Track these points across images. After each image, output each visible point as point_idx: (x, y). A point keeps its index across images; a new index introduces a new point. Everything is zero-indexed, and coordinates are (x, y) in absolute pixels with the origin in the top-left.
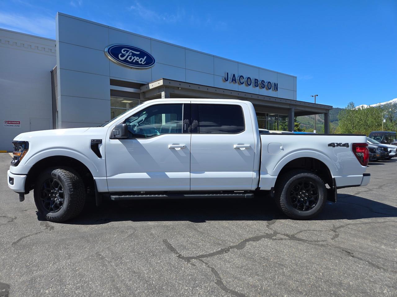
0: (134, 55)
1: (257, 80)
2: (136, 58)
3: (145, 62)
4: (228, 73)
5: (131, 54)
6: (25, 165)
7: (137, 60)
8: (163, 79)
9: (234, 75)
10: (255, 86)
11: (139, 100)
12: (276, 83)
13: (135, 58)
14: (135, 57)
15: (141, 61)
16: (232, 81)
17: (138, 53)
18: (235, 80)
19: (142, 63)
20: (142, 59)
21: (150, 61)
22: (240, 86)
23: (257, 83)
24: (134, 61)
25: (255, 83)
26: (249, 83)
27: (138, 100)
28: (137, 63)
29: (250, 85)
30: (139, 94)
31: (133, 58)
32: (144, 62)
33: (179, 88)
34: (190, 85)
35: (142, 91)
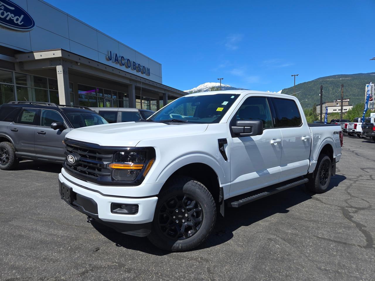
0: (7, 10)
1: (135, 63)
2: (11, 16)
3: (23, 22)
4: (111, 52)
5: (2, 8)
6: (157, 181)
7: (12, 18)
8: (62, 50)
9: (116, 55)
10: (134, 69)
11: (14, 72)
12: (148, 68)
13: (8, 15)
14: (9, 13)
15: (17, 20)
16: (115, 61)
17: (13, 9)
18: (117, 60)
19: (19, 22)
20: (18, 17)
21: (28, 22)
22: (122, 66)
23: (135, 66)
24: (8, 19)
25: (134, 65)
26: (129, 65)
27: (12, 72)
28: (11, 22)
29: (129, 67)
30: (13, 64)
31: (6, 14)
32: (20, 23)
33: (77, 63)
34: (89, 60)
35: (18, 61)
